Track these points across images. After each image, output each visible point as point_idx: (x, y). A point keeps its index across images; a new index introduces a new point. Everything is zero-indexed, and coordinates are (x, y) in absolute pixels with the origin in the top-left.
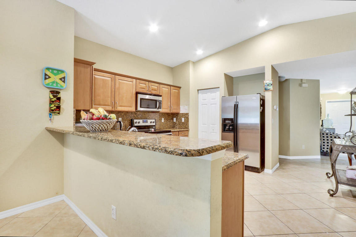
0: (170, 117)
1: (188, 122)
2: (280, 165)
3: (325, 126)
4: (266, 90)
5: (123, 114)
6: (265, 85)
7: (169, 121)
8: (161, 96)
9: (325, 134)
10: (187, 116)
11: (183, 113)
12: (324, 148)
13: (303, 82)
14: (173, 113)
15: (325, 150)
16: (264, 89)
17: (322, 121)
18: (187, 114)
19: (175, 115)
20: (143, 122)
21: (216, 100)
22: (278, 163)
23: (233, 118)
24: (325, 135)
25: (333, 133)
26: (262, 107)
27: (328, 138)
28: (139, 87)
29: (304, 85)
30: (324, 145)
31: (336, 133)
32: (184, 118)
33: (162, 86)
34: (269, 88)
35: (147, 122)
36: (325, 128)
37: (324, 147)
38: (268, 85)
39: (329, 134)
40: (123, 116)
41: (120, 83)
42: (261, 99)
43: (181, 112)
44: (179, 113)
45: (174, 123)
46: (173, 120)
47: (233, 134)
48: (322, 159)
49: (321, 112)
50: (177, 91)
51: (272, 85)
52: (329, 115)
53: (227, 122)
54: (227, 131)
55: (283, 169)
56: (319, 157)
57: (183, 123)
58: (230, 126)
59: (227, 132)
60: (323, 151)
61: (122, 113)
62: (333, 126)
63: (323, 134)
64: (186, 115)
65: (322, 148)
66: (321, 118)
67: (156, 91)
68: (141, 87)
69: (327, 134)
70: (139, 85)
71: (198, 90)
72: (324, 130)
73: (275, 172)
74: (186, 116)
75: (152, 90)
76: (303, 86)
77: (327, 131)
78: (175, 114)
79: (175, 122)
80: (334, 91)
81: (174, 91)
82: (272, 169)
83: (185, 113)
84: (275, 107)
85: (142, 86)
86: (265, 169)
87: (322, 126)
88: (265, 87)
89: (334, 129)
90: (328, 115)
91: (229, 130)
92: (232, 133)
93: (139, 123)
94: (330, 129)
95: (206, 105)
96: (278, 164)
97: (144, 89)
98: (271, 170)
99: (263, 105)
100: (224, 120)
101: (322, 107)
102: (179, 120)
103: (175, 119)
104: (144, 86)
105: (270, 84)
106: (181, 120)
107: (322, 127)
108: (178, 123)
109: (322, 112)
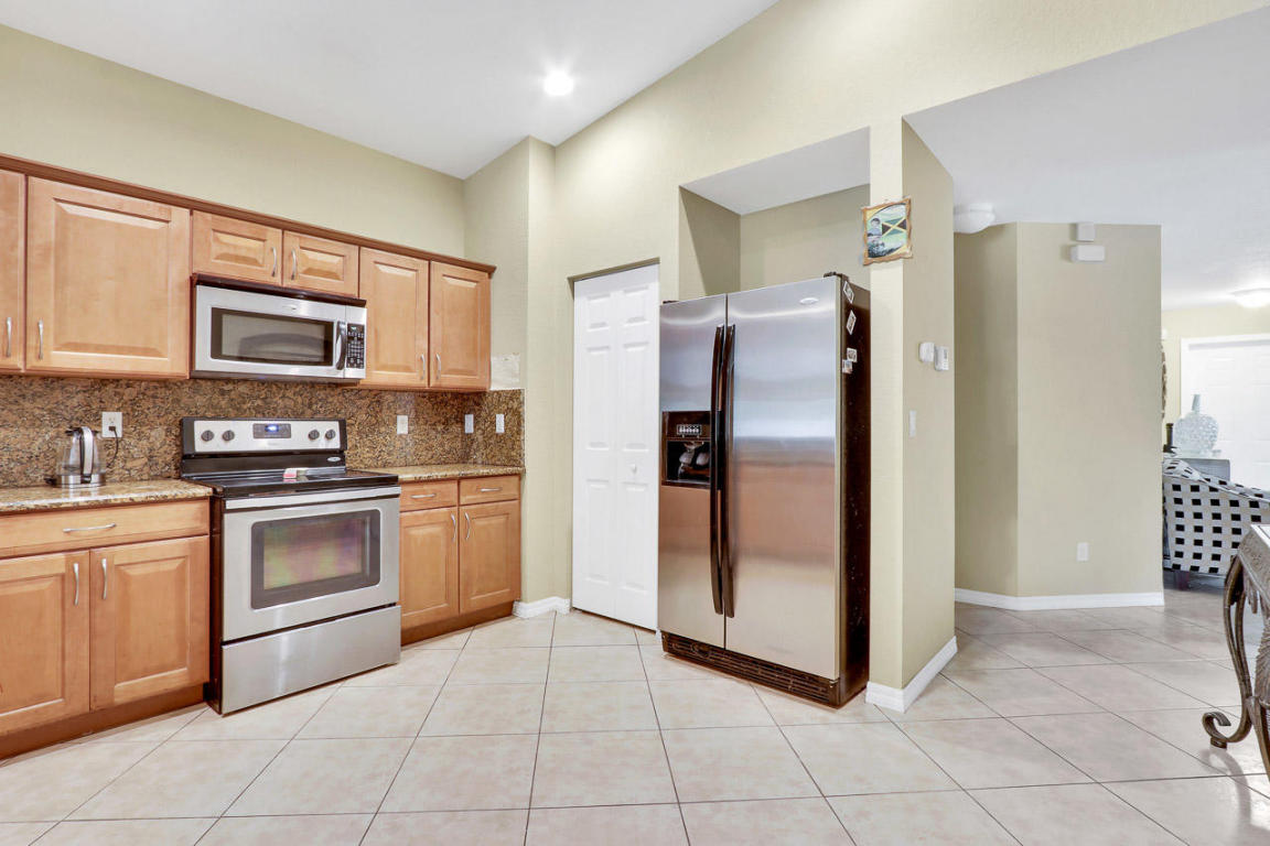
0: (450, 412)
1: (519, 432)
2: (961, 646)
3: (1182, 449)
4: (874, 255)
5: (129, 393)
6: (871, 227)
7: (440, 428)
8: (361, 303)
9: (1186, 488)
10: (515, 406)
11: (498, 392)
12: (1179, 555)
13: (1081, 236)
14: (463, 394)
15: (1186, 564)
16: (864, 251)
17: (1170, 426)
18: (516, 395)
19: (469, 400)
20: (261, 433)
21: (646, 322)
22: (949, 639)
23: (709, 408)
24: (1187, 495)
25: (1222, 483)
26: (852, 352)
27: (1197, 509)
28: (216, 249)
29: (1084, 253)
30: (1180, 541)
31: (1233, 480)
32: (506, 413)
33: (370, 255)
34: (889, 242)
35: (285, 433)
36: (1185, 460)
37: (1180, 548)
38: (885, 229)
39: (1204, 489)
40: (134, 402)
41: (63, 219)
42: (847, 308)
43: (493, 388)
44: (484, 393)
45: (468, 440)
46: (462, 422)
47: (708, 492)
48: (1170, 612)
49: (1164, 388)
50: (473, 285)
51: (903, 225)
52: (1202, 401)
53: (683, 430)
54: (685, 476)
55: (975, 675)
56: (1156, 597)
57: (501, 438)
58: (697, 452)
59: (683, 485)
60: (1177, 567)
61: (128, 386)
62: (1219, 451)
63: (1177, 488)
64: (511, 399)
65: (1172, 554)
66: (1163, 416)
67: (337, 278)
68: (232, 251)
69: (1195, 489)
70: (217, 240)
71: (572, 281)
72: (1182, 467)
73: (924, 700)
74: (512, 403)
75: (309, 271)
76: (1081, 258)
77: (1196, 476)
78: (469, 394)
79: (469, 435)
80: (1223, 296)
81: (452, 284)
82: (904, 686)
83: (507, 392)
84: (927, 351)
85: (235, 247)
86: (869, 684)
87: (1168, 448)
88: (872, 238)
89: (1226, 463)
90: (1196, 399)
91: (694, 475)
92: (705, 487)
93: (228, 436)
94: (1208, 462)
95: (604, 352)
96: (951, 648)
97: (254, 262)
98: (900, 692)
99: (858, 336)
100: (671, 421)
101: (1167, 363)
102: (485, 423)
103: (469, 420)
104: (249, 249)
105: (893, 222)
106: (493, 423)
107: (1168, 455)
108: (480, 438)
109: (1168, 386)
